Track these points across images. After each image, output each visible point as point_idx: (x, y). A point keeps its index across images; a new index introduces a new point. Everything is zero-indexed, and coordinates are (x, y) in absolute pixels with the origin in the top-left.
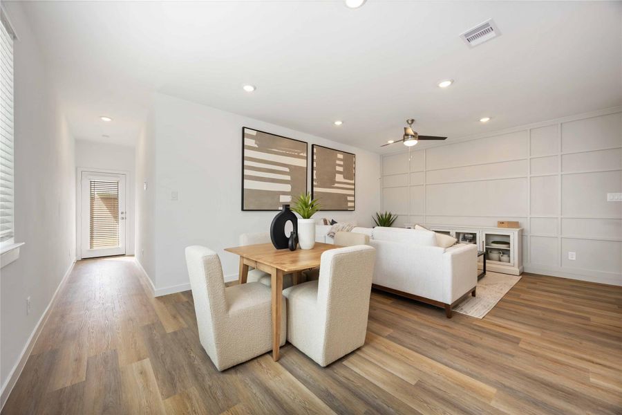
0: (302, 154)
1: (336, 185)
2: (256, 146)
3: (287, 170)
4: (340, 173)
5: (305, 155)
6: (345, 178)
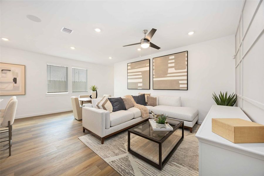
0: (147, 65)
1: (168, 75)
2: (130, 68)
3: (140, 73)
4: (171, 67)
5: (149, 65)
6: (176, 69)
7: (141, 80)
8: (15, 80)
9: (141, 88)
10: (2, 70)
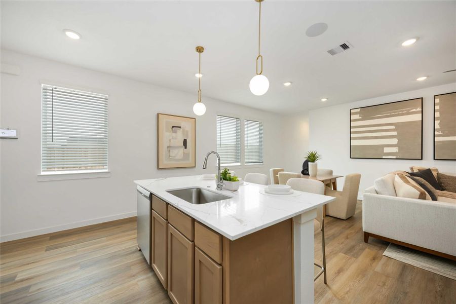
2: (360, 118)
3: (393, 127)
5: (419, 109)
7: (395, 141)
8: (185, 142)
9: (394, 157)
10: (173, 127)
